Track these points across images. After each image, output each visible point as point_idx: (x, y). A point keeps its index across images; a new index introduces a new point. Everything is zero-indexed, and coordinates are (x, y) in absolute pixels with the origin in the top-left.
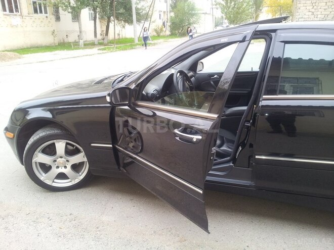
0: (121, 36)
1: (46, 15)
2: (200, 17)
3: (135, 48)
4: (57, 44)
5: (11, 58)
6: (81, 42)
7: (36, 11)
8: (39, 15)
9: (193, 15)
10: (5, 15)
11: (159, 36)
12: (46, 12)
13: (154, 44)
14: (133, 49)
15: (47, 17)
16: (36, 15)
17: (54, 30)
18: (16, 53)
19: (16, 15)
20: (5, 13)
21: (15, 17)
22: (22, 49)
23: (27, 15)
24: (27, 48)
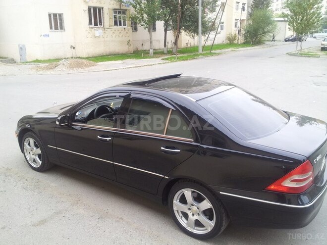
0: (189, 45)
1: (125, 27)
2: (276, 26)
3: (196, 58)
4: (132, 52)
5: (86, 66)
6: (151, 51)
7: (116, 24)
8: (119, 27)
9: (268, 24)
10: (90, 28)
11: (231, 44)
12: (125, 25)
13: (219, 54)
14: (194, 59)
15: (124, 29)
16: (116, 27)
17: (129, 40)
18: (91, 61)
19: (99, 28)
20: (91, 26)
21: (98, 29)
22: (102, 56)
23: (109, 27)
24: (106, 55)
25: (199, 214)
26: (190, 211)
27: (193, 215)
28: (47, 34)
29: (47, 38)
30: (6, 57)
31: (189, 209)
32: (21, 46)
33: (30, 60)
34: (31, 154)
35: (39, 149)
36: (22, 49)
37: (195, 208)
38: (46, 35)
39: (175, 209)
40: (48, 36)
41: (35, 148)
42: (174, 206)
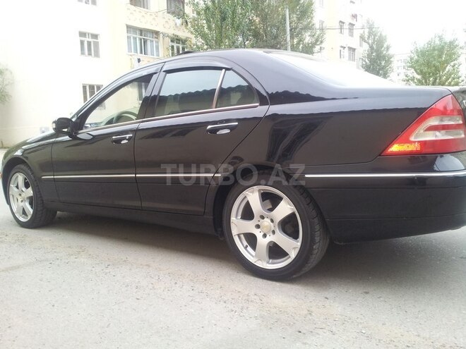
25: (274, 232)
26: (259, 230)
27: (265, 236)
31: (258, 226)
32: (43, 129)
34: (20, 200)
35: (30, 189)
37: (267, 222)
39: (235, 232)
41: (24, 189)
42: (233, 226)
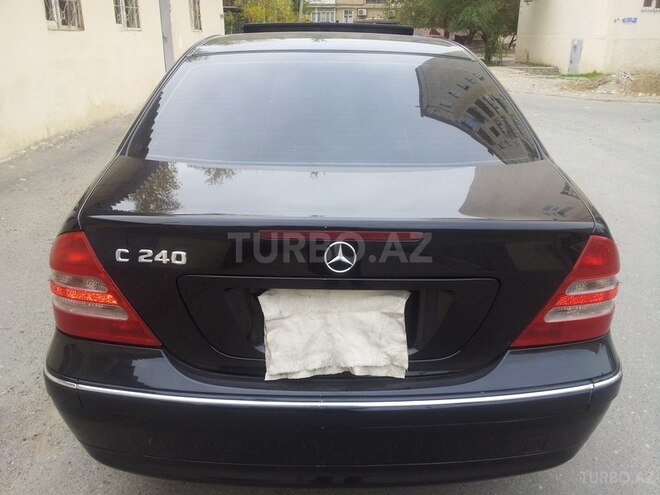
28: (633, 17)
29: (630, 26)
30: (548, 63)
32: (576, 42)
33: (584, 73)
36: (576, 48)
38: (629, 20)
40: (635, 21)
